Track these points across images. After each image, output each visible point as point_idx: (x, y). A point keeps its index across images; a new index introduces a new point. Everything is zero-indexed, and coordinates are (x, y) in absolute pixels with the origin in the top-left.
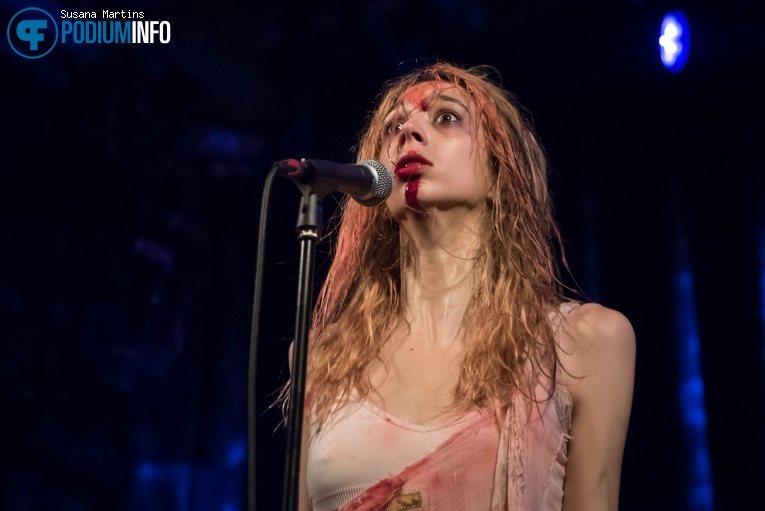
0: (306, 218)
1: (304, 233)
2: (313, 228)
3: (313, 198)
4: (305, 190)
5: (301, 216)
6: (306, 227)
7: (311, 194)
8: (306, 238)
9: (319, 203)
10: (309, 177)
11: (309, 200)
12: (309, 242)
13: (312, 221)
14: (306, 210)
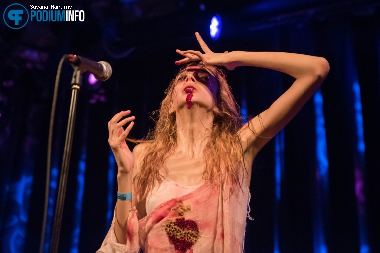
0: (75, 80)
1: (74, 86)
2: (78, 85)
3: (79, 73)
4: (76, 69)
5: (73, 80)
6: (75, 84)
7: (78, 70)
8: (75, 89)
9: (81, 75)
10: (77, 63)
11: (77, 73)
12: (76, 90)
13: (78, 81)
14: (75, 77)
